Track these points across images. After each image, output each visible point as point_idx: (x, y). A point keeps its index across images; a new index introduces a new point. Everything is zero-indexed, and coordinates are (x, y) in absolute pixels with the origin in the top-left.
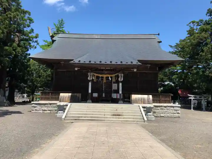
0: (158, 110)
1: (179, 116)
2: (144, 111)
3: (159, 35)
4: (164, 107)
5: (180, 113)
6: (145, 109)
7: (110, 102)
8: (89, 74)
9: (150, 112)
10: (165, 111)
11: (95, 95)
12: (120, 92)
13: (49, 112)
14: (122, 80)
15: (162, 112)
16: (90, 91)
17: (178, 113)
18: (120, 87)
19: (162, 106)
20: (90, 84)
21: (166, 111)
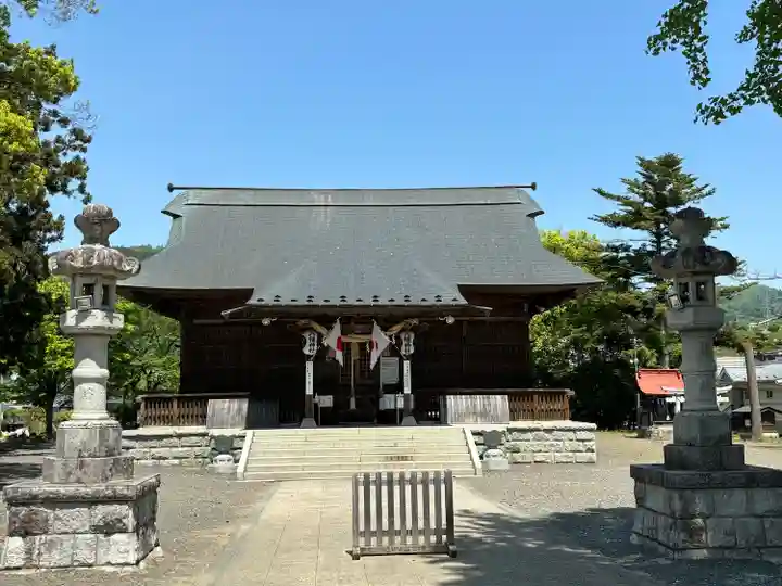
0: (528, 444)
1: (591, 458)
2: (477, 444)
3: (533, 187)
4: (545, 430)
5: (594, 447)
6: (481, 439)
7: (375, 421)
8: (307, 335)
9: (495, 448)
10: (548, 443)
11: (327, 401)
12: (407, 390)
13: (176, 462)
14: (412, 351)
15: (538, 449)
16: (309, 390)
17: (589, 450)
18: (405, 372)
19: (538, 430)
20: (310, 366)
21: (552, 445)
